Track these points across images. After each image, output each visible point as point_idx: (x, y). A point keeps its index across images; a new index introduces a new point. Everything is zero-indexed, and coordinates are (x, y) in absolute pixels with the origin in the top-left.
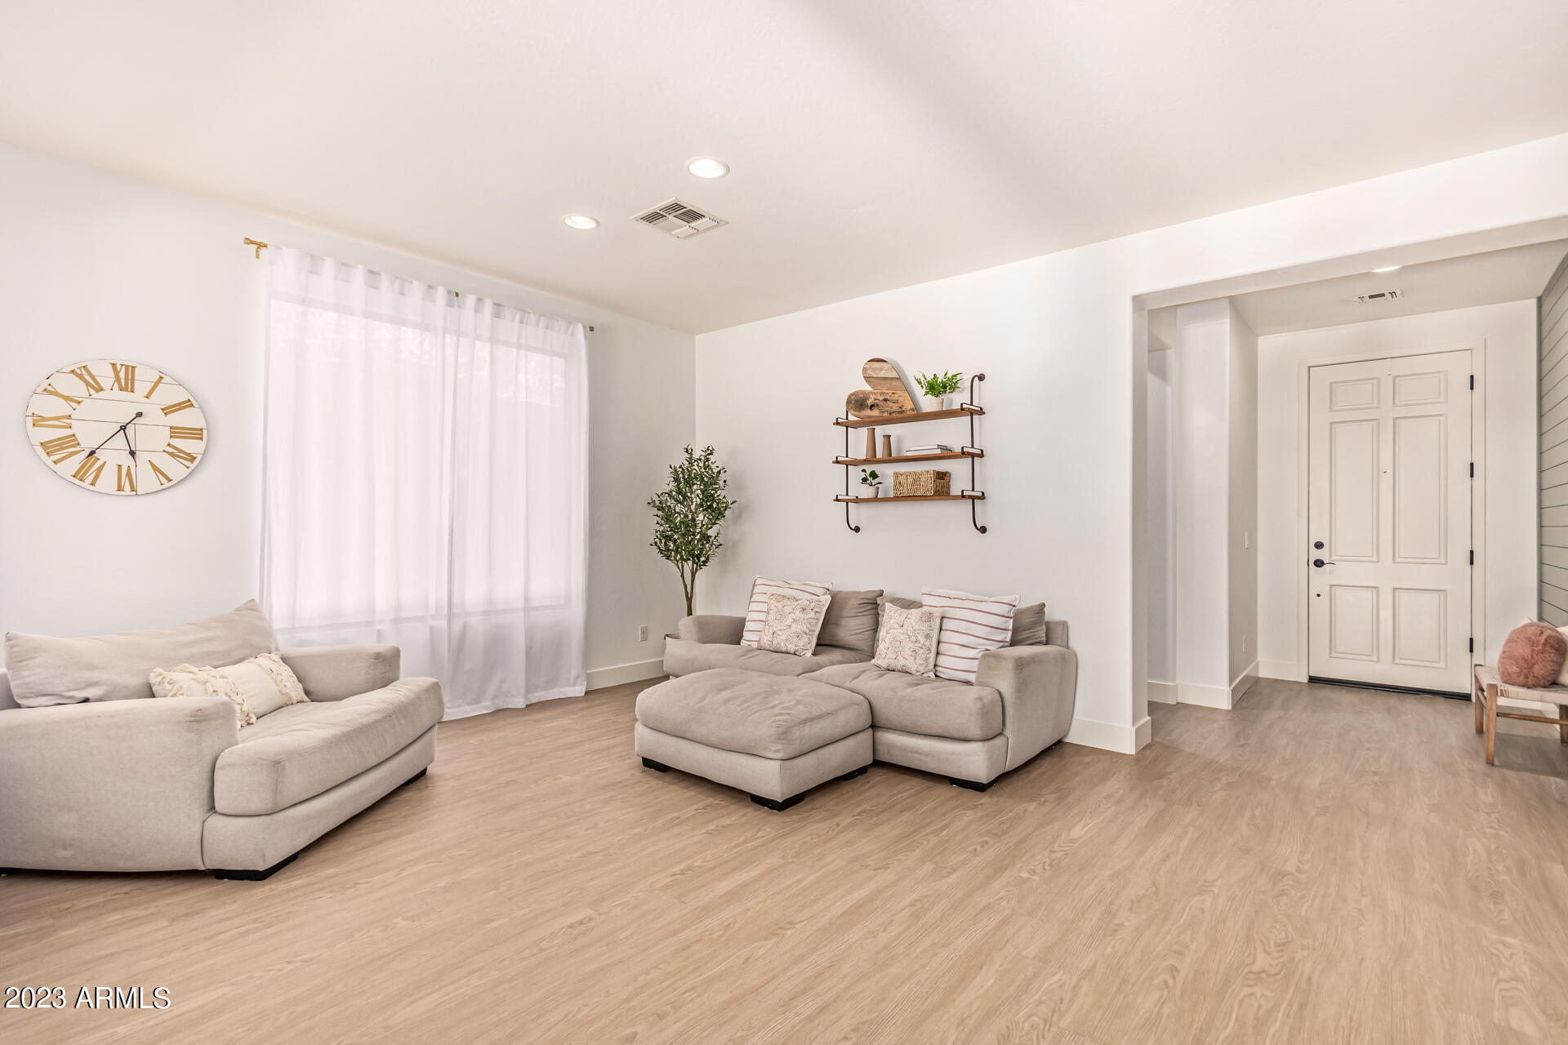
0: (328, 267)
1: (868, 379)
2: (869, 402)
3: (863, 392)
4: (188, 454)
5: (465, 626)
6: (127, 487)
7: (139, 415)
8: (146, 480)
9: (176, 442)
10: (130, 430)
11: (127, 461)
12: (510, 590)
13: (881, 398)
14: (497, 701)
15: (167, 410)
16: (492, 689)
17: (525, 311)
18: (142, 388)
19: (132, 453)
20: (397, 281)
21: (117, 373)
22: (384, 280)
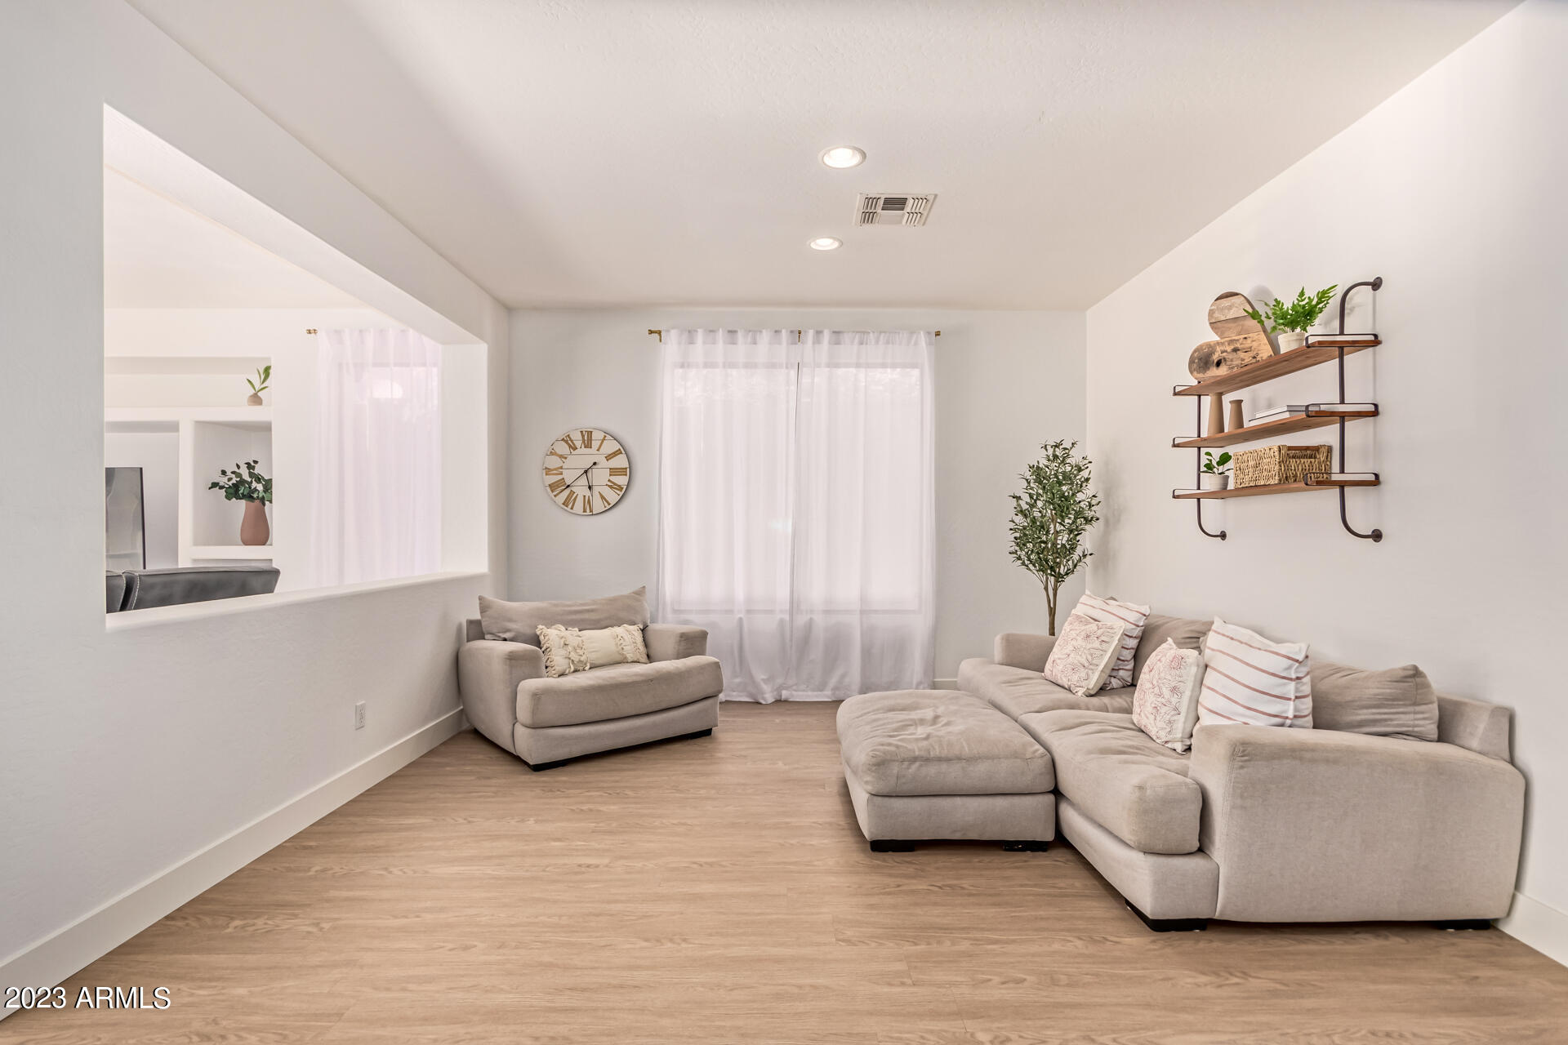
0: (700, 336)
1: (1214, 325)
2: (1215, 358)
3: (1209, 345)
4: (619, 486)
5: (811, 622)
6: (588, 510)
7: (595, 464)
8: (598, 506)
9: (613, 479)
10: (589, 474)
11: (587, 493)
12: (848, 593)
13: (1229, 349)
14: (837, 692)
15: (609, 458)
16: (833, 681)
17: (864, 332)
18: (595, 444)
19: (590, 488)
20: (751, 333)
21: (583, 436)
22: (740, 335)
